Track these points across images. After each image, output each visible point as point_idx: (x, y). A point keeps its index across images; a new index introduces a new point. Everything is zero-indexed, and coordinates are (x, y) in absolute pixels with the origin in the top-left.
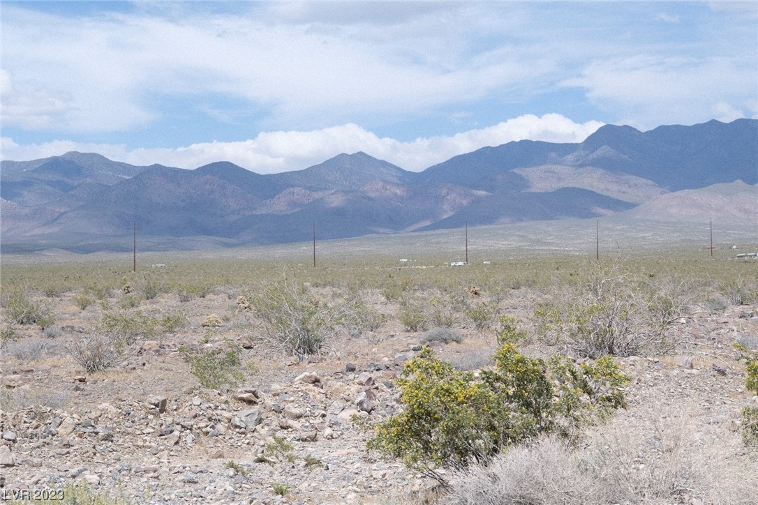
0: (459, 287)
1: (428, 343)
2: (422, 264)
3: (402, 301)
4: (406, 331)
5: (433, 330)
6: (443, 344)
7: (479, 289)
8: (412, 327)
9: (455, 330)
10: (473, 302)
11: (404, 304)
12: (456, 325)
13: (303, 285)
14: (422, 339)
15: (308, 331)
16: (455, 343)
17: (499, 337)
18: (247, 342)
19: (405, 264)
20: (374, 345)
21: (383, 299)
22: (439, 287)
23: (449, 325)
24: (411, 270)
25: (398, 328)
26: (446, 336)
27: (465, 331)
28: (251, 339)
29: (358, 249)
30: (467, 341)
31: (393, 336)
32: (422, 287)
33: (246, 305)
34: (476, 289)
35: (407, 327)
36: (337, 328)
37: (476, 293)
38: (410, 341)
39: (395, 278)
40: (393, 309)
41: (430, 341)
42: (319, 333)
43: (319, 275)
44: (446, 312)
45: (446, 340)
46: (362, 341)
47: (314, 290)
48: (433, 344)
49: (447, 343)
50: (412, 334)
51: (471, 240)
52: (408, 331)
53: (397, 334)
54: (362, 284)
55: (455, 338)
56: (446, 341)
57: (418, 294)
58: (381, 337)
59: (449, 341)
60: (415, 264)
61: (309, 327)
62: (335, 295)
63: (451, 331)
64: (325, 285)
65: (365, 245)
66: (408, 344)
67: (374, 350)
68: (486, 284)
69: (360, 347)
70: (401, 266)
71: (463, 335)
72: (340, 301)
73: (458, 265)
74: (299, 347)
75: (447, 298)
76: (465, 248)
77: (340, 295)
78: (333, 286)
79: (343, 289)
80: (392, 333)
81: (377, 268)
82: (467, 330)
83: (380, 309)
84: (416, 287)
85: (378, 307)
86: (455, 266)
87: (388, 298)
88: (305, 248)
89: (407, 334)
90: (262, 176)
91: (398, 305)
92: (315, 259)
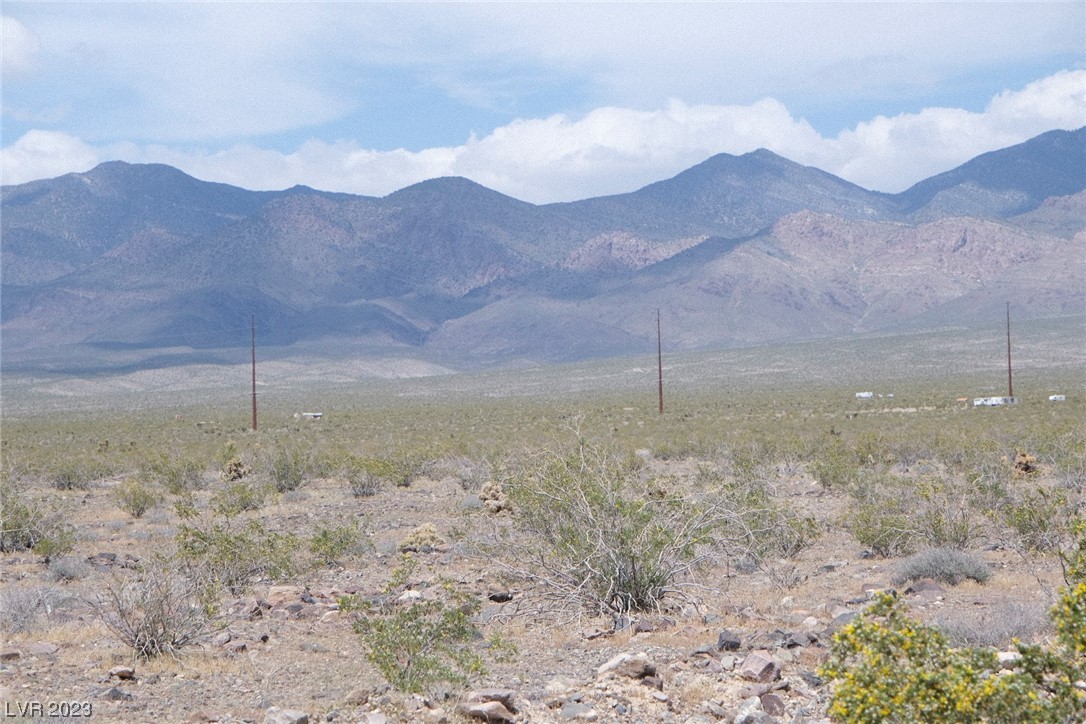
0: (990, 454)
1: (910, 583)
2: (906, 403)
3: (856, 488)
4: (865, 557)
5: (925, 553)
6: (944, 585)
7: (1034, 458)
8: (877, 546)
9: (976, 554)
10: (1019, 489)
11: (860, 495)
12: (978, 541)
13: (633, 455)
14: (895, 575)
15: (633, 559)
16: (972, 583)
17: (1068, 568)
18: (498, 586)
19: (868, 404)
20: (786, 590)
21: (814, 484)
22: (943, 456)
23: (961, 540)
24: (882, 417)
25: (843, 551)
26: (952, 568)
27: (997, 555)
28: (510, 579)
29: (760, 371)
30: (1001, 578)
31: (831, 568)
32: (905, 456)
33: (502, 503)
34: (1028, 458)
35: (866, 548)
36: (700, 551)
37: (1027, 468)
38: (869, 580)
39: (842, 438)
40: (835, 506)
41: (915, 578)
42: (661, 562)
43: (671, 431)
44: (953, 514)
45: (951, 576)
46: (760, 582)
47: (658, 465)
48: (921, 588)
49: (954, 584)
50: (875, 564)
51: (1019, 346)
52: (867, 556)
53: (844, 563)
54: (768, 452)
55: (971, 571)
56: (951, 580)
57: (895, 471)
58: (802, 569)
59: (958, 578)
60: (890, 404)
61: (636, 550)
62: (704, 477)
63: (963, 555)
64: (683, 454)
65: (774, 361)
66: (866, 586)
67: (785, 600)
68: (1051, 448)
69: (753, 594)
70: (859, 408)
71: (993, 565)
72: (712, 490)
73: (989, 403)
74: (614, 597)
75: (960, 479)
76: (1005, 365)
77: (716, 478)
78: (701, 454)
79: (725, 462)
80: (831, 561)
81: (805, 414)
82: (1001, 554)
83: (806, 507)
84: (890, 456)
85: (803, 501)
86: (983, 405)
87: (825, 483)
88: (639, 370)
89: (866, 563)
90: (538, 207)
91: (848, 498)
92: (661, 394)
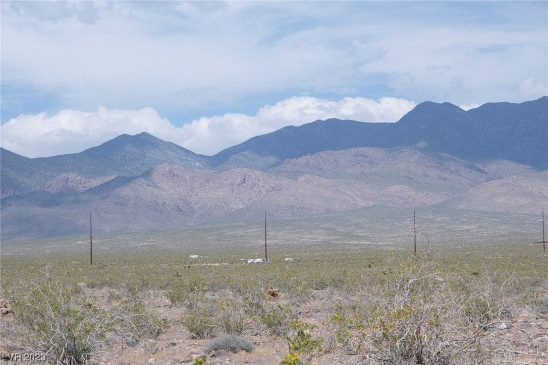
0: (255, 287)
1: (214, 352)
2: (215, 261)
3: (188, 304)
4: (192, 339)
5: (222, 337)
6: (230, 353)
7: (277, 289)
8: (198, 333)
9: (247, 338)
10: (269, 305)
11: (190, 307)
12: (248, 331)
13: (76, 285)
14: (207, 348)
15: (75, 339)
16: (244, 352)
17: (291, 345)
18: (5, 352)
19: (195, 261)
20: (151, 355)
21: (168, 301)
22: (232, 288)
23: (239, 331)
24: (203, 268)
25: (181, 336)
26: (234, 345)
27: (257, 338)
28: (12, 349)
29: (141, 244)
30: (258, 350)
31: (174, 344)
32: (213, 288)
33: (9, 309)
34: (274, 289)
35: (192, 334)
36: (108, 335)
37: (273, 295)
38: (193, 350)
39: (182, 278)
40: (178, 312)
41: (216, 350)
42: (87, 341)
43: (96, 274)
44: (236, 317)
45: (234, 348)
46: (139, 351)
47: (89, 291)
48: (219, 354)
49: (235, 352)
50: (197, 342)
51: (271, 233)
52: (193, 338)
53: (181, 342)
54: (145, 285)
55: (244, 346)
56: (234, 350)
57: (208, 295)
58: (160, 344)
59: (237, 350)
60: (206, 261)
61: (76, 334)
62: (112, 297)
63: (240, 338)
64: (102, 286)
65: (149, 239)
66: (192, 353)
67: (151, 360)
68: (285, 284)
69: (135, 357)
70: (191, 264)
71: (255, 343)
72: (116, 304)
73: (256, 262)
74: (64, 358)
75: (240, 299)
76: (264, 243)
77: (118, 298)
78: (111, 286)
79: (122, 290)
80: (175, 341)
81: (164, 266)
82: (259, 337)
83: (163, 313)
84: (206, 288)
85: (161, 310)
86: (252, 263)
87: (173, 301)
88: (80, 242)
89: (192, 341)
90: (31, 159)
91: (184, 308)
92: (91, 255)
